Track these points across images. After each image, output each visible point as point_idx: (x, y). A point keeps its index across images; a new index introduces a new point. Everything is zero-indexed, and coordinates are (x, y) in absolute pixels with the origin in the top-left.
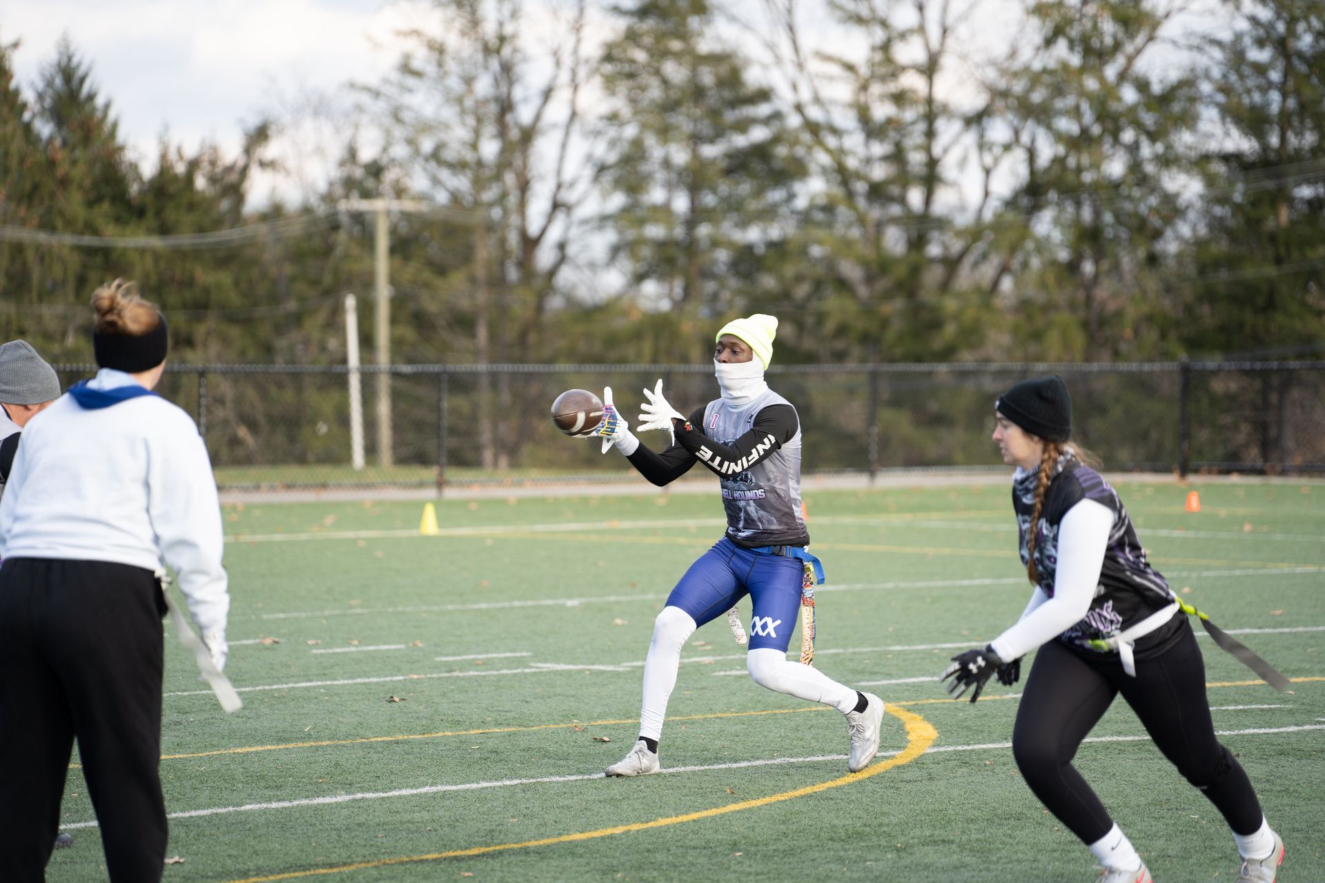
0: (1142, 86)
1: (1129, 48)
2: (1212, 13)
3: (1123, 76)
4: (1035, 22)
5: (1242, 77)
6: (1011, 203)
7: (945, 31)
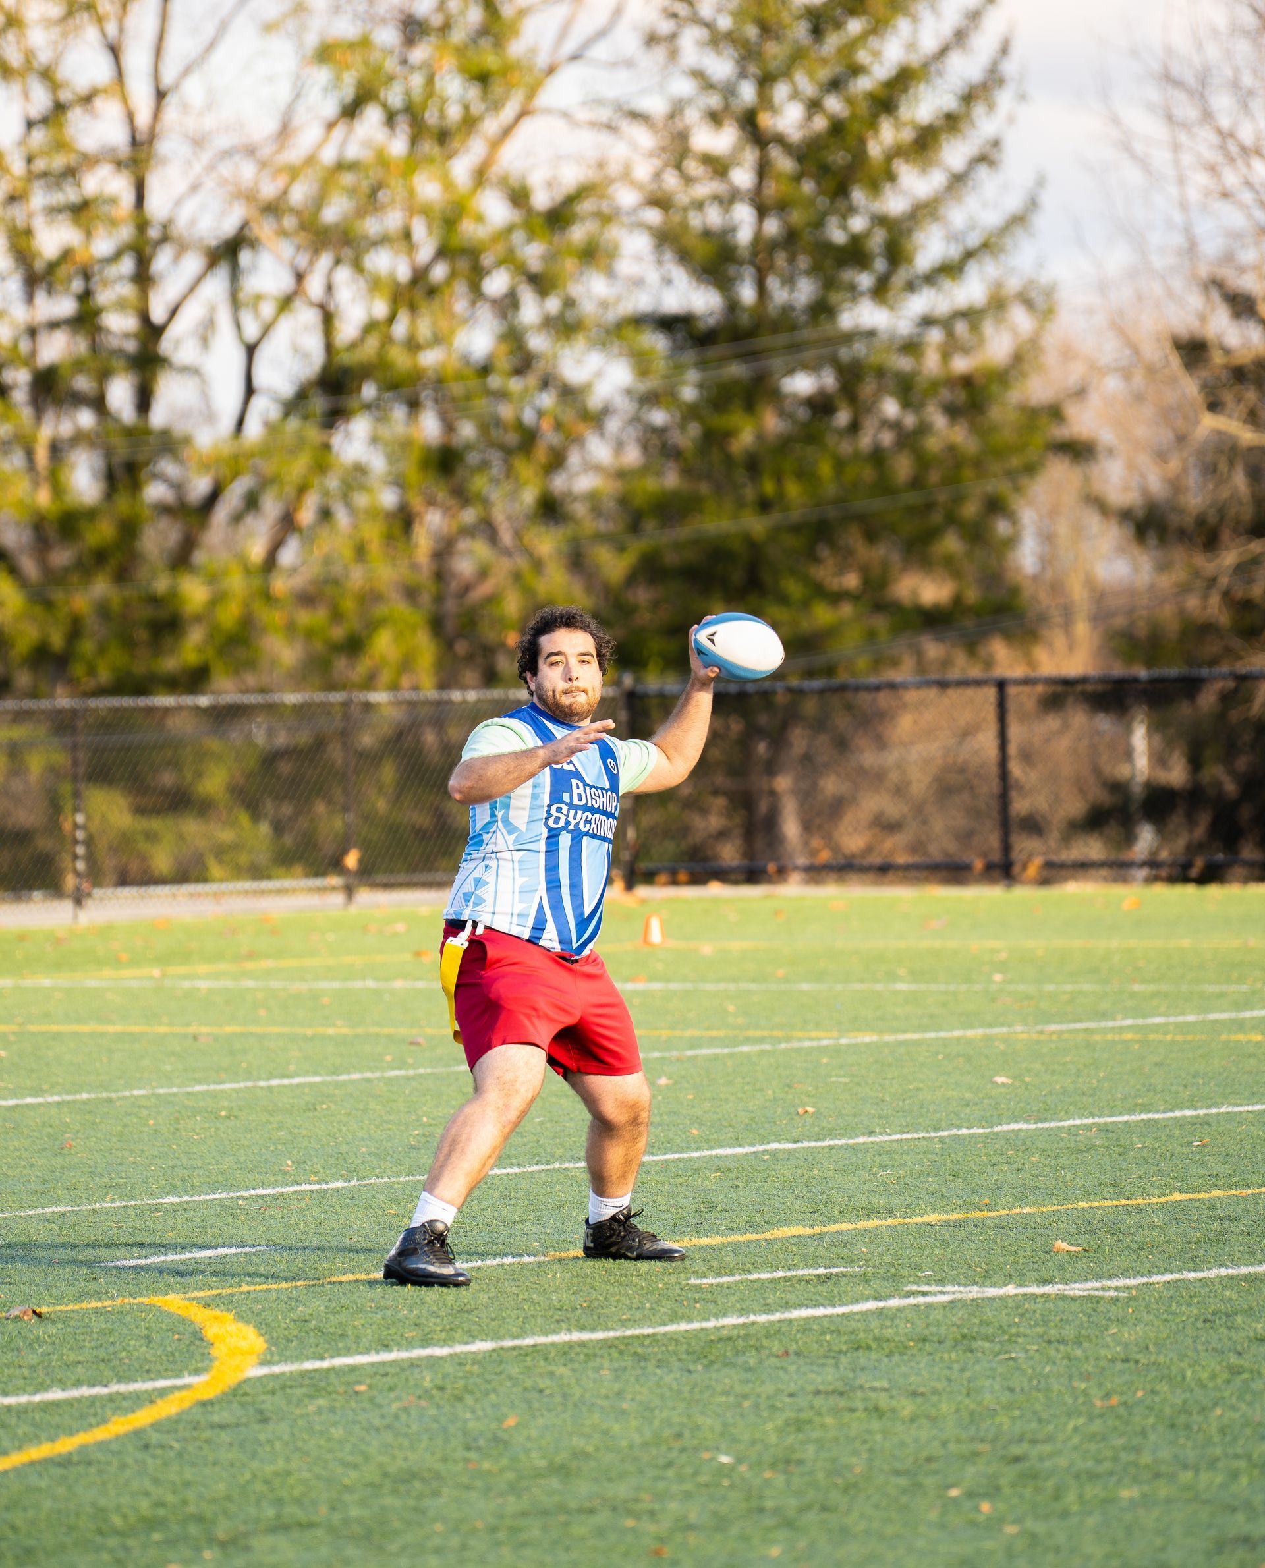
0: (519, 197)
1: (491, 126)
2: (629, 63)
3: (480, 176)
4: (322, 75)
5: (688, 180)
6: (296, 404)
7: (161, 95)
